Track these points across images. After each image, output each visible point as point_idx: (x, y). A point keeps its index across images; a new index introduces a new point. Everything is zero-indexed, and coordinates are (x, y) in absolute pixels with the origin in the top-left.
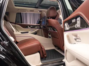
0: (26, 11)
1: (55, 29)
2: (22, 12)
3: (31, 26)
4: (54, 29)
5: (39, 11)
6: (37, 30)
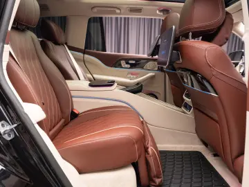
0: (118, 11)
1: (208, 81)
3: (130, 62)
4: (202, 80)
5: (160, 11)
6: (151, 74)
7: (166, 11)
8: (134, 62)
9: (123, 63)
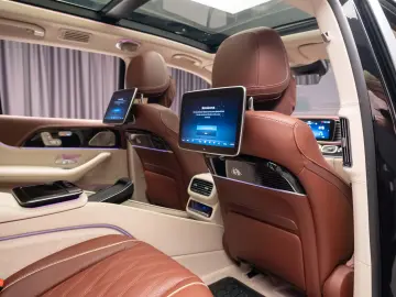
2: (7, 39)
3: (61, 134)
6: (103, 154)
7: (128, 45)
8: (69, 134)
9: (46, 137)
